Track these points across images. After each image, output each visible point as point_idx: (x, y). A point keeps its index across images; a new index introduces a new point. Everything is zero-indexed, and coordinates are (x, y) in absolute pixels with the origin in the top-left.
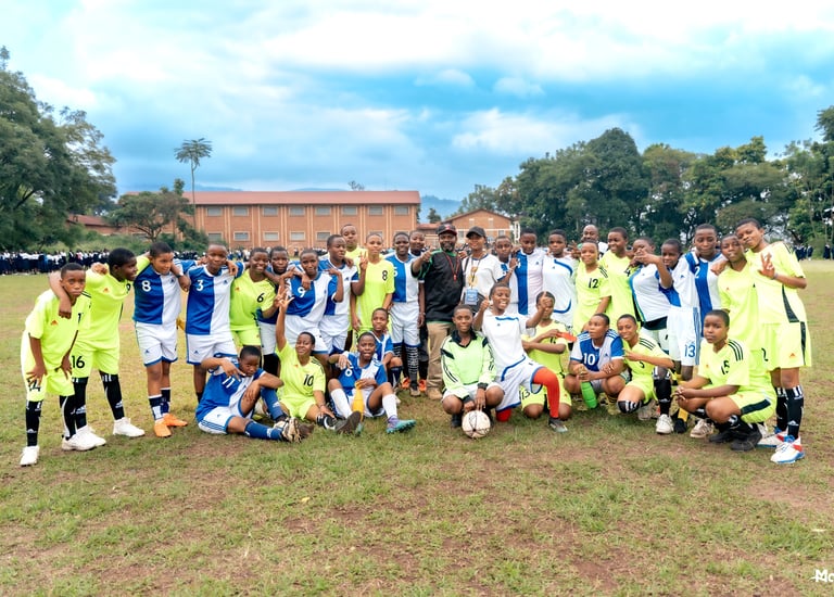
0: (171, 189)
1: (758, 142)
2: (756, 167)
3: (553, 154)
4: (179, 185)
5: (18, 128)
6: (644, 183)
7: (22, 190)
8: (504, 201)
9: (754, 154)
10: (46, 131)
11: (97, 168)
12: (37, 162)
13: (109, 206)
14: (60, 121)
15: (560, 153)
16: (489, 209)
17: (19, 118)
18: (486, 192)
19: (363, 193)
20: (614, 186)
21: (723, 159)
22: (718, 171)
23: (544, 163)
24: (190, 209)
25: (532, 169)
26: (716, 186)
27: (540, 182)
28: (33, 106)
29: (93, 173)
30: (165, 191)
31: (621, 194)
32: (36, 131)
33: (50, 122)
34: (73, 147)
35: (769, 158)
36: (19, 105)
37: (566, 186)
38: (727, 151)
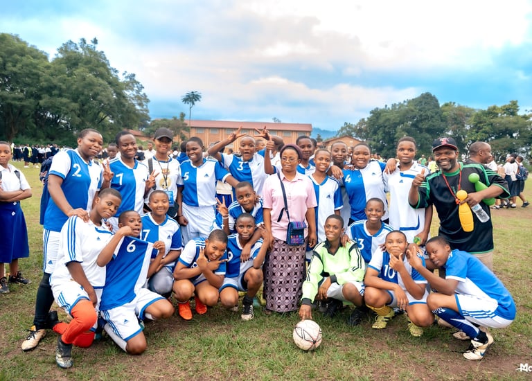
0: (178, 118)
1: (514, 104)
2: (511, 118)
3: (390, 106)
4: (183, 115)
5: (101, 81)
6: (442, 125)
7: (101, 114)
8: (359, 132)
9: (511, 110)
10: (114, 83)
11: (140, 105)
12: (109, 100)
13: (145, 126)
14: (122, 79)
15: (394, 106)
16: (350, 136)
17: (101, 76)
18: (350, 126)
19: (280, 124)
20: (425, 125)
21: (492, 113)
22: (488, 120)
23: (384, 111)
24: (187, 129)
25: (377, 114)
26: (487, 128)
27: (381, 121)
28: (108, 70)
29: (138, 107)
30: (175, 118)
31: (429, 131)
32: (110, 83)
33: (116, 79)
34: (128, 93)
35: (521, 113)
36: (101, 69)
37: (396, 125)
38: (494, 108)
